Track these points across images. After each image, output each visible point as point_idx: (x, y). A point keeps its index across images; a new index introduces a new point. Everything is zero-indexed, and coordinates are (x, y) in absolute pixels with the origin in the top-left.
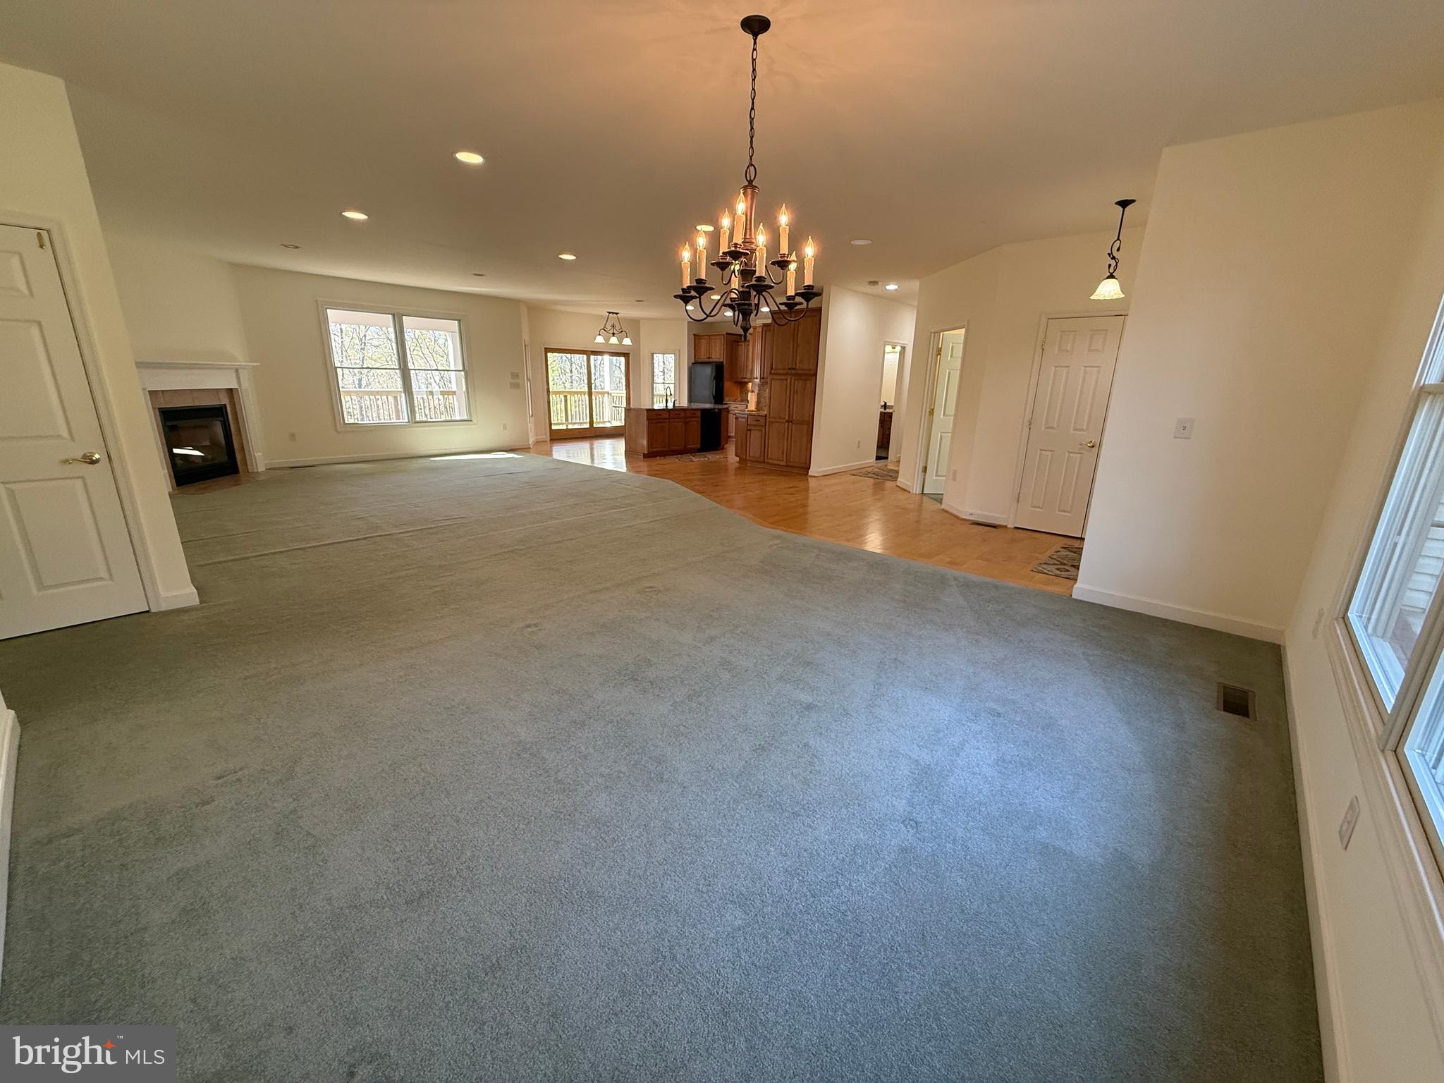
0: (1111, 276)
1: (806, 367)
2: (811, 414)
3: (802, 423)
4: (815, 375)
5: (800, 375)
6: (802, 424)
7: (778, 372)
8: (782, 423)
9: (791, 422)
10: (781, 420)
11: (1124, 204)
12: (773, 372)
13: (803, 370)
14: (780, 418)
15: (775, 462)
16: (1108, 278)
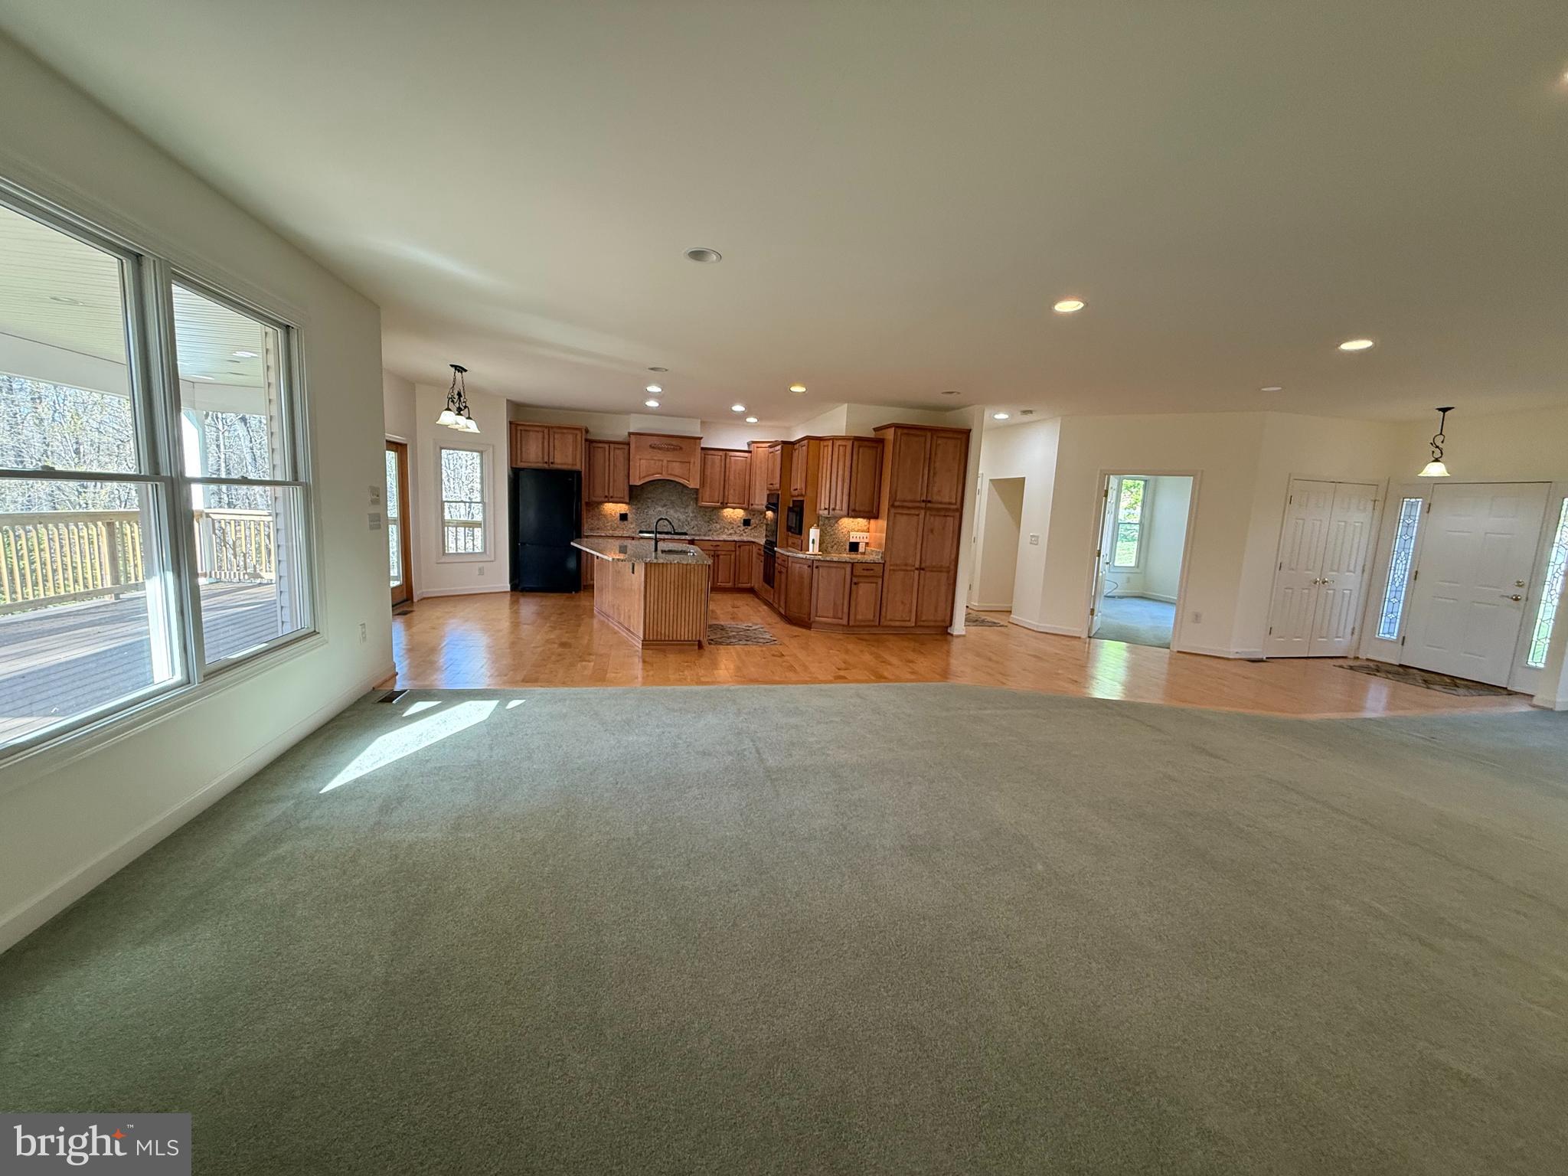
0: (1437, 460)
1: (946, 500)
2: (953, 556)
3: (939, 569)
4: (960, 510)
5: (939, 510)
6: (941, 571)
7: (906, 504)
8: (911, 571)
9: (923, 569)
10: (909, 568)
11: (1444, 410)
12: (897, 504)
13: (941, 503)
14: (906, 565)
15: (897, 624)
16: (1433, 461)
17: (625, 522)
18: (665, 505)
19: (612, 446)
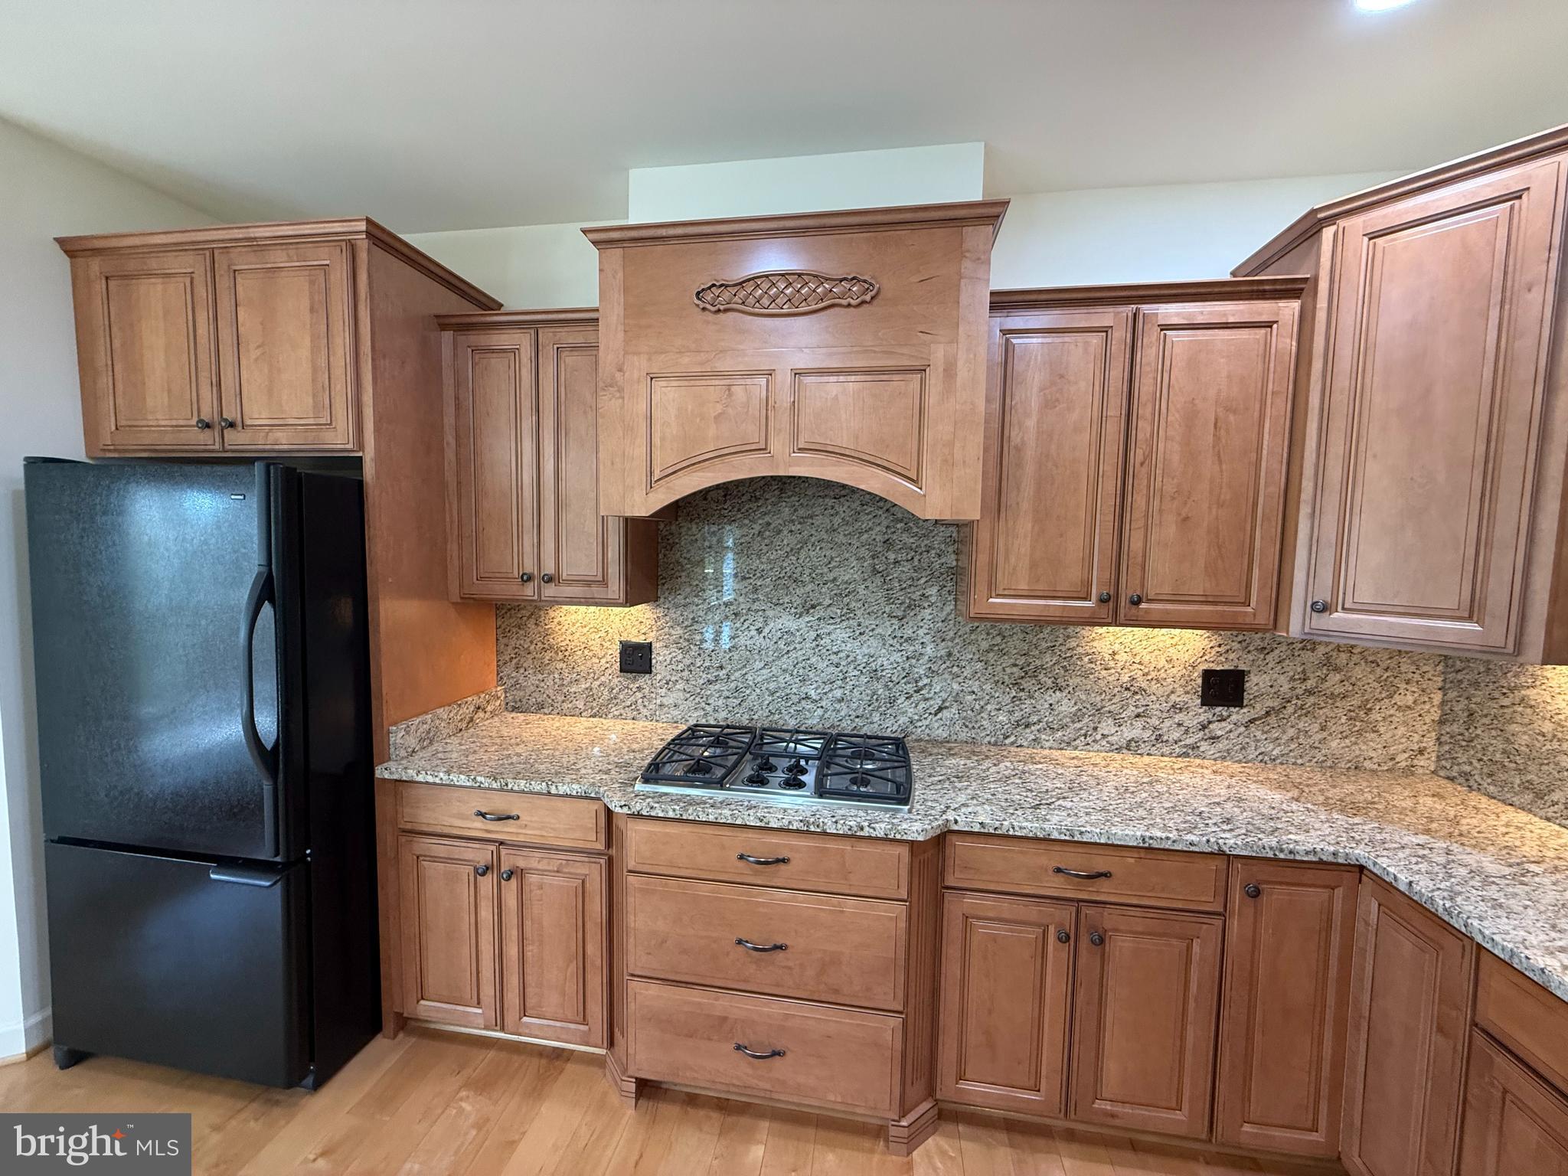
17: (643, 680)
18: (809, 608)
19: (545, 335)
